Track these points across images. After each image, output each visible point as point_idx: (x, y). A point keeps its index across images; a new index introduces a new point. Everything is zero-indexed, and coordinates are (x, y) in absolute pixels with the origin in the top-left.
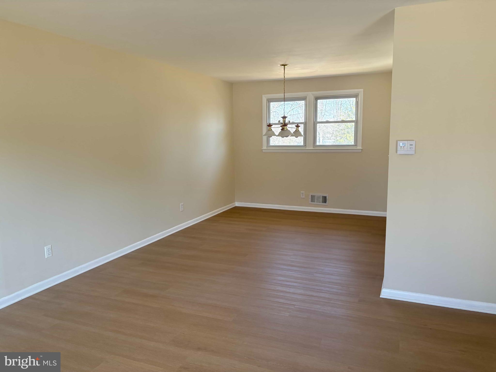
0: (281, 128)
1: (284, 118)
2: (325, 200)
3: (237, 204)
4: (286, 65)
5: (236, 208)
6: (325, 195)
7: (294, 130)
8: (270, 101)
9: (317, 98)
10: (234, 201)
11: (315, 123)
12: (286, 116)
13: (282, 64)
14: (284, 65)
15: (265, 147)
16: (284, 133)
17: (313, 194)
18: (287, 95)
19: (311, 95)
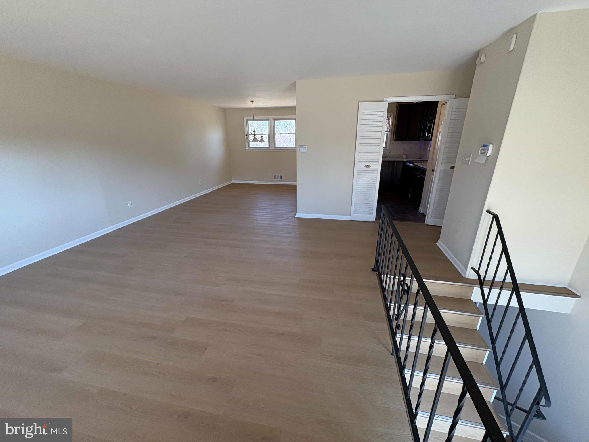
0: (253, 137)
1: (254, 131)
2: (281, 177)
3: (233, 182)
4: (254, 101)
5: (233, 184)
6: (281, 175)
7: (260, 139)
8: (248, 120)
9: (274, 120)
10: (231, 180)
11: (274, 134)
12: (255, 130)
13: (251, 100)
14: (253, 102)
15: (247, 148)
16: (255, 140)
17: (275, 175)
18: (255, 118)
19: (271, 118)
